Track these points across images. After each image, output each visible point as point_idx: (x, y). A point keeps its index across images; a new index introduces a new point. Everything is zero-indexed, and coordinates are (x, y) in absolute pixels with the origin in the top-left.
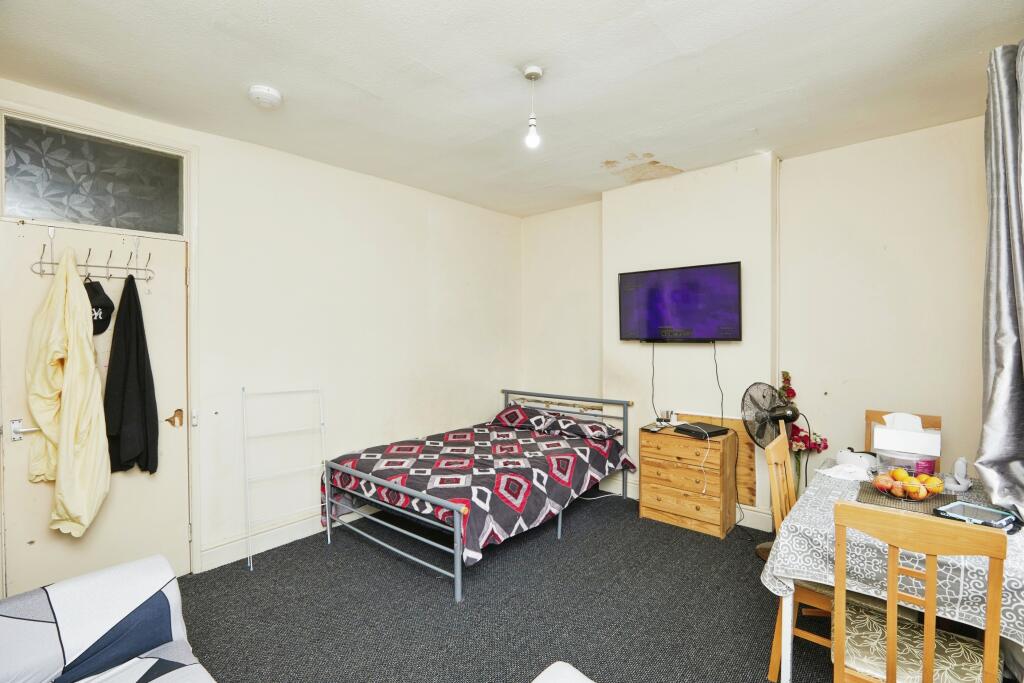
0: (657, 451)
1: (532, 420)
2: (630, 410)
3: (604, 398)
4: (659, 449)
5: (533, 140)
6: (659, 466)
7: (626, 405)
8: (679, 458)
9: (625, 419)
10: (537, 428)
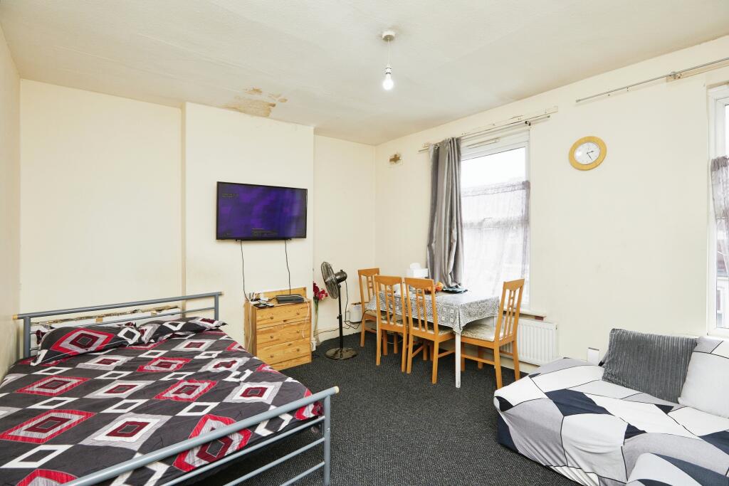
0: (271, 320)
1: (121, 335)
2: (220, 299)
3: (187, 295)
4: (272, 318)
5: (388, 84)
6: (270, 331)
7: (216, 296)
8: (285, 321)
9: (216, 309)
10: (131, 342)
